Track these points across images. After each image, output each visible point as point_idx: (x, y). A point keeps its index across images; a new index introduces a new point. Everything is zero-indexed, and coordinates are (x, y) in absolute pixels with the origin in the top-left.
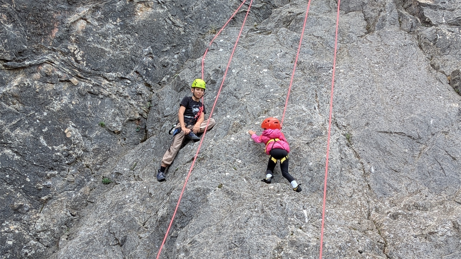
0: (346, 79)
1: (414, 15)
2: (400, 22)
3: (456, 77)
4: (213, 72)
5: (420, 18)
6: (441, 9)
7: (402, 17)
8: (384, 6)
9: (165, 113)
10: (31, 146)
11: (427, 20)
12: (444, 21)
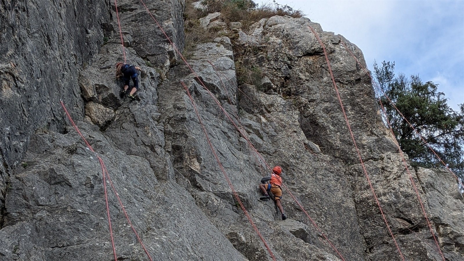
0: (184, 217)
1: (185, 176)
2: (176, 179)
3: (234, 237)
4: (93, 177)
5: (191, 182)
6: (206, 180)
7: (178, 176)
8: (166, 162)
9: (39, 202)
11: (198, 184)
12: (211, 191)
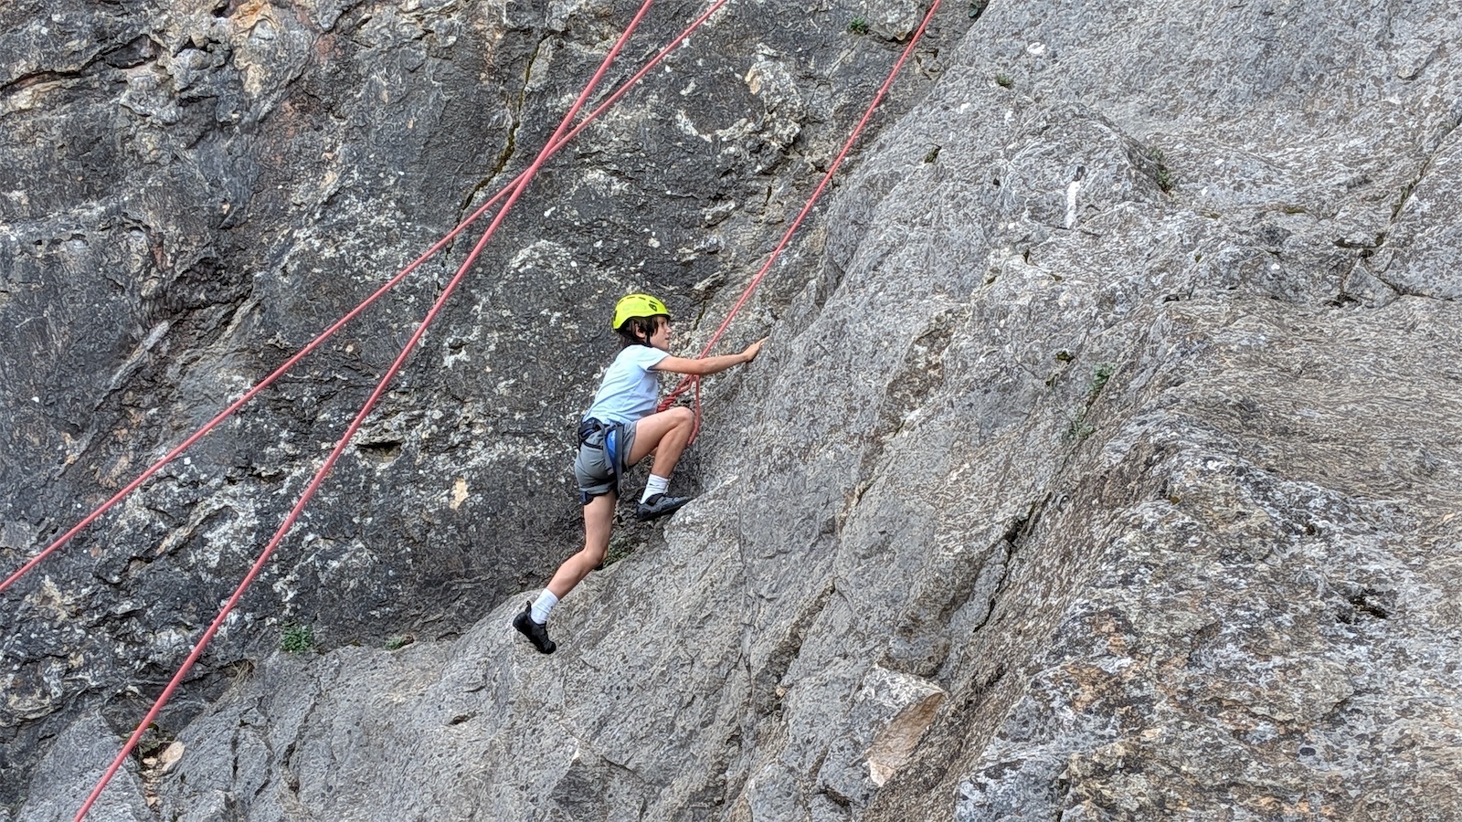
10: (654, 146)
